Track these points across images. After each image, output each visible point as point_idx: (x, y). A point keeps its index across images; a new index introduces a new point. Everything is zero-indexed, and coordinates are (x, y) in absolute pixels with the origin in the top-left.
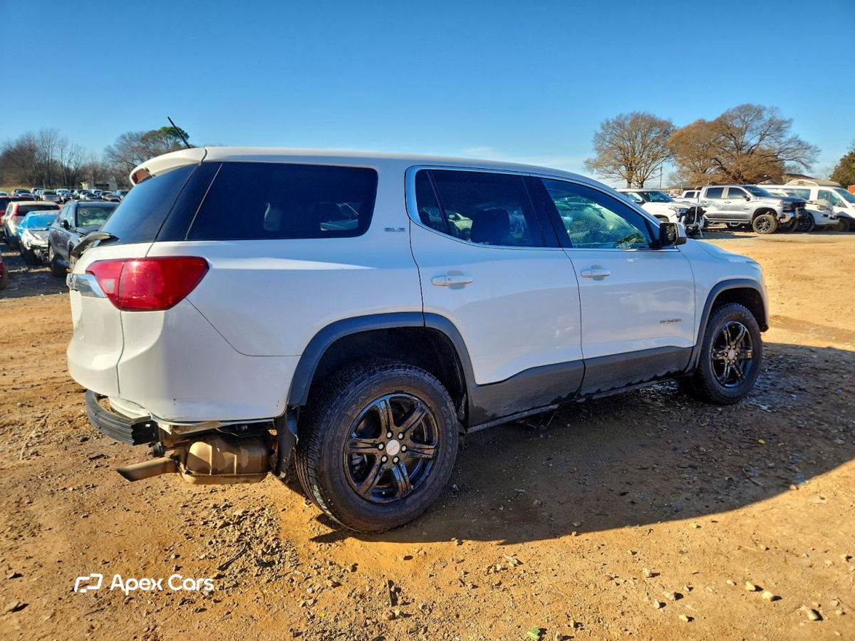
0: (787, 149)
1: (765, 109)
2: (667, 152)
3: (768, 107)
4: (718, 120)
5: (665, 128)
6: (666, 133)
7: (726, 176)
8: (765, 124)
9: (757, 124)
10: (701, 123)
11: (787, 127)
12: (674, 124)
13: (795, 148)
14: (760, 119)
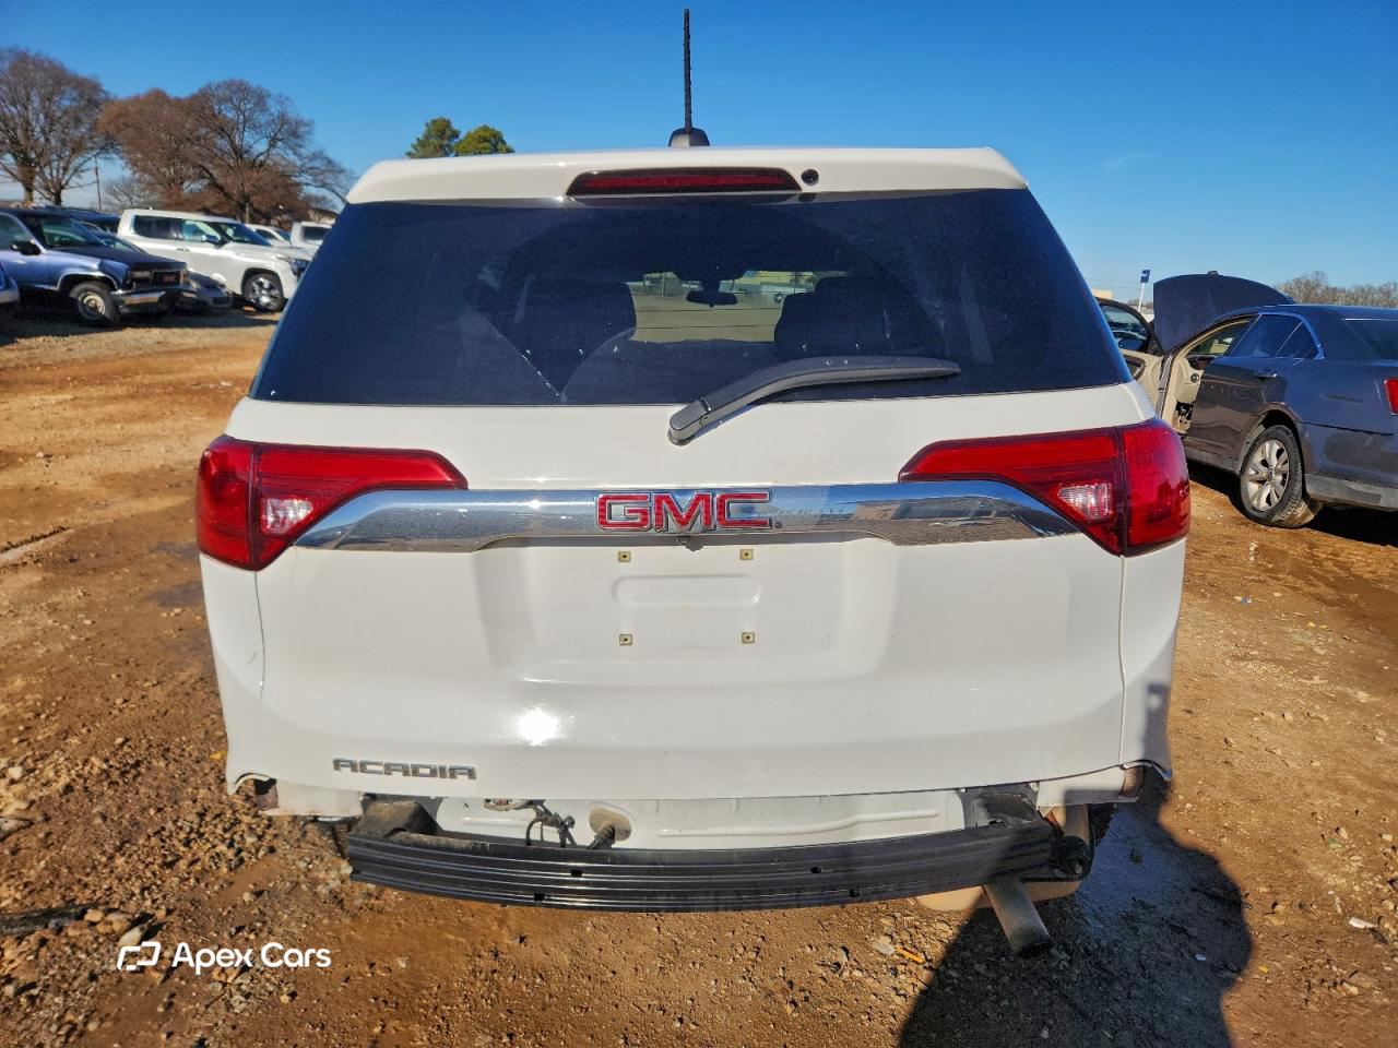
0: (312, 168)
1: (270, 96)
2: (100, 140)
3: (274, 92)
4: (194, 98)
5: (90, 95)
6: (93, 103)
7: (223, 199)
8: (273, 121)
9: (262, 119)
10: (158, 97)
11: (308, 133)
12: (105, 88)
13: (323, 168)
14: (265, 111)
